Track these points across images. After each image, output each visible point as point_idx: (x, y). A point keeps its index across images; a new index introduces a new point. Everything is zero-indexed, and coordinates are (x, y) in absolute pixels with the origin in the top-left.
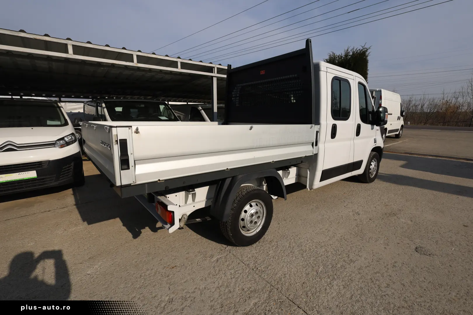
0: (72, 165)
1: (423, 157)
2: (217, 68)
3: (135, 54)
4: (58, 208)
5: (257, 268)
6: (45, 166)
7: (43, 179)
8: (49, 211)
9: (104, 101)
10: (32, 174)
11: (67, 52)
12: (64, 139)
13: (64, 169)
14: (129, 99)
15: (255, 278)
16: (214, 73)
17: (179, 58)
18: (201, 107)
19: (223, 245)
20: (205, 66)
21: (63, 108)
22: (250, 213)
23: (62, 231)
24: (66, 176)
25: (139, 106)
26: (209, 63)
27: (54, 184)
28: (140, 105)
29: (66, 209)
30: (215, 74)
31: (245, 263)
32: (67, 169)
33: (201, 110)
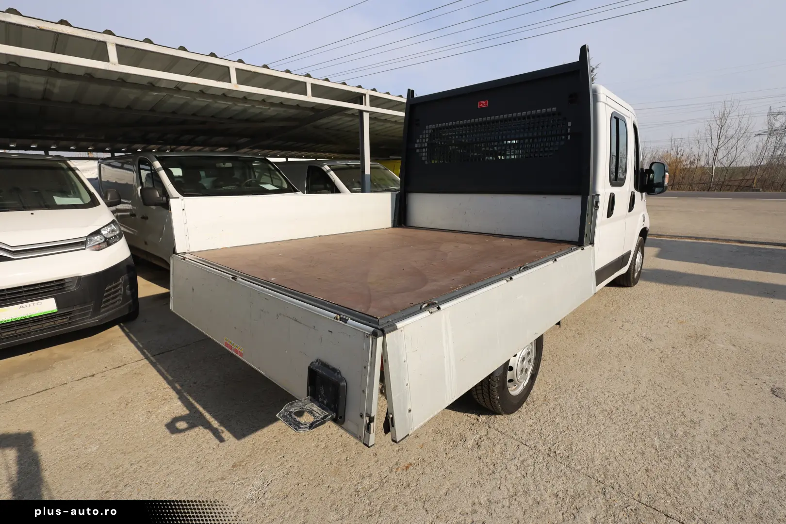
0: (121, 283)
1: (677, 240)
2: (371, 96)
3: (233, 67)
4: (109, 368)
5: (555, 452)
6: (73, 288)
7: (70, 313)
8: (93, 376)
9: (156, 157)
10: (48, 306)
11: (105, 58)
12: (101, 232)
13: (107, 291)
14: (196, 152)
15: (563, 471)
16: (365, 105)
17: (308, 75)
18: (329, 166)
19: (469, 415)
20: (351, 92)
21: (78, 170)
22: (521, 356)
23: (143, 415)
24: (111, 304)
25: (223, 166)
26: (356, 87)
27: (91, 321)
28: (224, 164)
29: (125, 370)
30: (366, 107)
31: (528, 445)
32: (113, 290)
33: (328, 171)
